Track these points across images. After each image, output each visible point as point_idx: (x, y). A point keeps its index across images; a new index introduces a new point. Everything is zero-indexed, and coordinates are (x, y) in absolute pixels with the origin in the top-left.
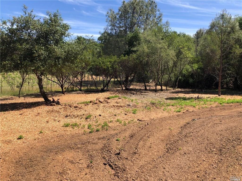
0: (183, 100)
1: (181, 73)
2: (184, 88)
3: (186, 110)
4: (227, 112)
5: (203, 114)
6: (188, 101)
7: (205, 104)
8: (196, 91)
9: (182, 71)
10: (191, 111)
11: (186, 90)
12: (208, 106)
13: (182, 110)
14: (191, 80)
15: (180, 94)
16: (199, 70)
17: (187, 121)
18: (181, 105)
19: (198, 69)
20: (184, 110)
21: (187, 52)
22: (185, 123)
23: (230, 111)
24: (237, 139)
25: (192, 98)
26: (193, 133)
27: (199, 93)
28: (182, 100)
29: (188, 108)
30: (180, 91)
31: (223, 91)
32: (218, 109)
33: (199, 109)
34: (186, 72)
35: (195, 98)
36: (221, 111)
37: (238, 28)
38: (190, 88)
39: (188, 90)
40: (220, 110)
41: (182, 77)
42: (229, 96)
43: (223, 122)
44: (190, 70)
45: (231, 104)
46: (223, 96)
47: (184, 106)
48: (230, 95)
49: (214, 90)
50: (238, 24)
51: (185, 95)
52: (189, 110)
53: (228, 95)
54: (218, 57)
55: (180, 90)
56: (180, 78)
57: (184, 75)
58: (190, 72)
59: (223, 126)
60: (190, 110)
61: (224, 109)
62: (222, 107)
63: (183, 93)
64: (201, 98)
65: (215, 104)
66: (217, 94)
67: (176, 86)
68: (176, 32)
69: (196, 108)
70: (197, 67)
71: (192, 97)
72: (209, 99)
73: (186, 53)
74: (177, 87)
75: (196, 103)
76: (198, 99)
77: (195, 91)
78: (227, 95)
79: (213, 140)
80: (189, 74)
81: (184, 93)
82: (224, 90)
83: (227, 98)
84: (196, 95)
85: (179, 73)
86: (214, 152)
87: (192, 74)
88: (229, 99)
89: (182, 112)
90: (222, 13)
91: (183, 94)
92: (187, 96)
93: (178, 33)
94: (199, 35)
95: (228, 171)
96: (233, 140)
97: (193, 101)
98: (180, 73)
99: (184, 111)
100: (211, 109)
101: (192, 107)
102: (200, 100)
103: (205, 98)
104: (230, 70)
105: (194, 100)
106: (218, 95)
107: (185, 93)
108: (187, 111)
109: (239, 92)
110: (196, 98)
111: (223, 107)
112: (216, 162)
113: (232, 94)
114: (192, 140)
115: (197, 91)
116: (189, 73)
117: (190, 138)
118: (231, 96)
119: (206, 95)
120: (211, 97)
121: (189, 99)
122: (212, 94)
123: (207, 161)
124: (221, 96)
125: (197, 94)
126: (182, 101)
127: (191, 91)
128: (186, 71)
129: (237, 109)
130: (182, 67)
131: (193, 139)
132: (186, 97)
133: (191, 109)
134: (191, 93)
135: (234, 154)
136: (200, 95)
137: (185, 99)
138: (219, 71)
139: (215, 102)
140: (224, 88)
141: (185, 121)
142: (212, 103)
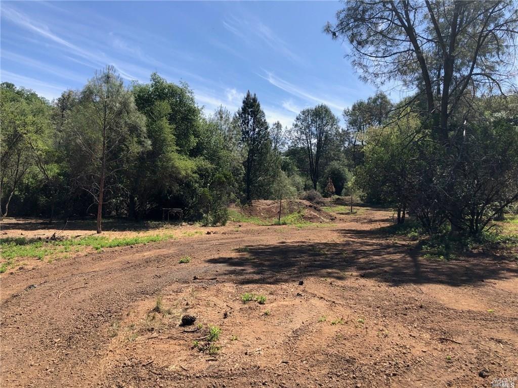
0: (17, 245)
1: (18, 182)
2: (25, 216)
3: (18, 268)
4: (104, 264)
5: (55, 272)
6: (28, 247)
7: (66, 252)
8: (52, 224)
9: (20, 177)
10: (30, 267)
11: (29, 222)
12: (71, 256)
13: (9, 267)
14: (43, 199)
15: (12, 231)
16: (62, 177)
17: (14, 292)
18: (9, 257)
19: (59, 174)
20: (13, 268)
21: (34, 138)
22: (9, 297)
23: (110, 262)
24: (107, 312)
25: (40, 239)
26: (21, 315)
27: (58, 229)
28: (14, 244)
29: (26, 262)
30: (15, 224)
31: (108, 223)
32: (89, 259)
33: (50, 262)
34: (31, 180)
35: (47, 240)
36: (93, 263)
37: (133, 105)
38: (40, 218)
39: (33, 221)
40: (92, 261)
41: (20, 191)
42: (117, 233)
43: (90, 284)
44: (41, 176)
45: (117, 248)
46: (105, 234)
47: (16, 258)
48: (119, 231)
49: (91, 222)
50: (132, 99)
51: (24, 232)
52: (25, 267)
53: (115, 231)
54: (100, 155)
55: (14, 221)
56: (16, 193)
57: (27, 187)
58: (41, 181)
59: (88, 291)
60: (28, 267)
61: (100, 259)
62: (98, 255)
63: (19, 229)
64: (60, 239)
65: (87, 250)
66: (94, 230)
67: (5, 213)
68: (13, 85)
69: (45, 260)
70: (57, 171)
71: (41, 237)
72: (77, 241)
73: (32, 138)
74: (6, 215)
75: (46, 251)
76: (53, 241)
77: (50, 223)
78: (113, 230)
79: (61, 324)
80: (39, 185)
81: (22, 229)
82: (111, 220)
83: (113, 236)
84: (49, 233)
85: (12, 183)
86: (56, 344)
87: (46, 186)
88: (116, 238)
89: (8, 272)
90: (106, 71)
91: (20, 231)
92: (30, 234)
93: (18, 89)
94: (65, 102)
95: (72, 373)
96: (98, 315)
97: (41, 247)
98: (15, 182)
99: (15, 270)
100: (74, 262)
101: (36, 258)
102: (56, 242)
103: (70, 238)
104: (122, 182)
105: (44, 243)
106: (96, 232)
107: (26, 229)
108: (21, 269)
109: (136, 225)
110: (50, 238)
111: (100, 255)
112: (55, 362)
113: (122, 229)
114: (17, 330)
115: (54, 223)
116: (39, 183)
117: (11, 326)
118: (120, 233)
119: (72, 231)
120: (81, 237)
121: (32, 241)
122: (84, 230)
123: (37, 365)
124: (103, 232)
125: (53, 230)
126: (15, 248)
127: (41, 224)
128: (33, 178)
129: (124, 257)
130: (21, 168)
131: (18, 328)
132: (24, 238)
133: (31, 264)
134: (39, 229)
135: (92, 340)
136: (59, 233)
137: (21, 242)
138: (99, 184)
139: (88, 245)
140: (112, 217)
141: (10, 292)
142: (80, 247)
